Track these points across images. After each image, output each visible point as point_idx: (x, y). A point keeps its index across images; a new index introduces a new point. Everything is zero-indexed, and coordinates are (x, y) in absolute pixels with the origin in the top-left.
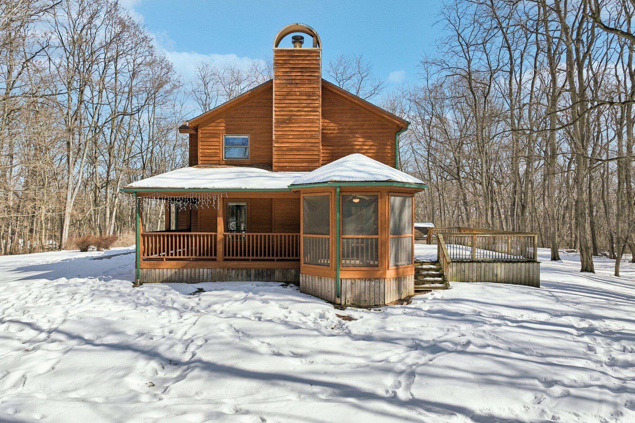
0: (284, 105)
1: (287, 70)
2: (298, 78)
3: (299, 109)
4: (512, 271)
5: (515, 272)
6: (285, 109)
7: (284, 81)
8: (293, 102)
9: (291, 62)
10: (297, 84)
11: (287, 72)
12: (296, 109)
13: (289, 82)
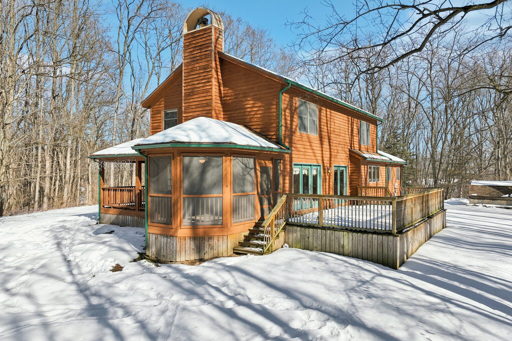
0: (189, 80)
1: (192, 50)
2: (198, 55)
3: (199, 82)
4: (361, 243)
5: (365, 245)
6: (190, 84)
7: (190, 60)
8: (195, 76)
9: (194, 42)
10: (197, 60)
11: (191, 52)
12: (197, 82)
13: (192, 59)
